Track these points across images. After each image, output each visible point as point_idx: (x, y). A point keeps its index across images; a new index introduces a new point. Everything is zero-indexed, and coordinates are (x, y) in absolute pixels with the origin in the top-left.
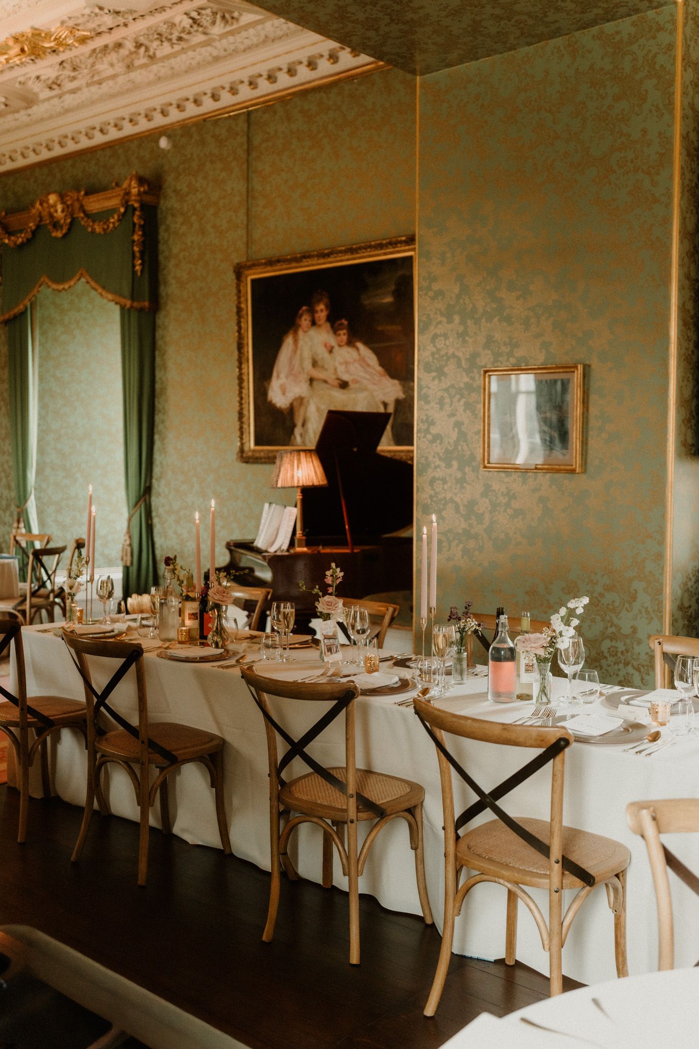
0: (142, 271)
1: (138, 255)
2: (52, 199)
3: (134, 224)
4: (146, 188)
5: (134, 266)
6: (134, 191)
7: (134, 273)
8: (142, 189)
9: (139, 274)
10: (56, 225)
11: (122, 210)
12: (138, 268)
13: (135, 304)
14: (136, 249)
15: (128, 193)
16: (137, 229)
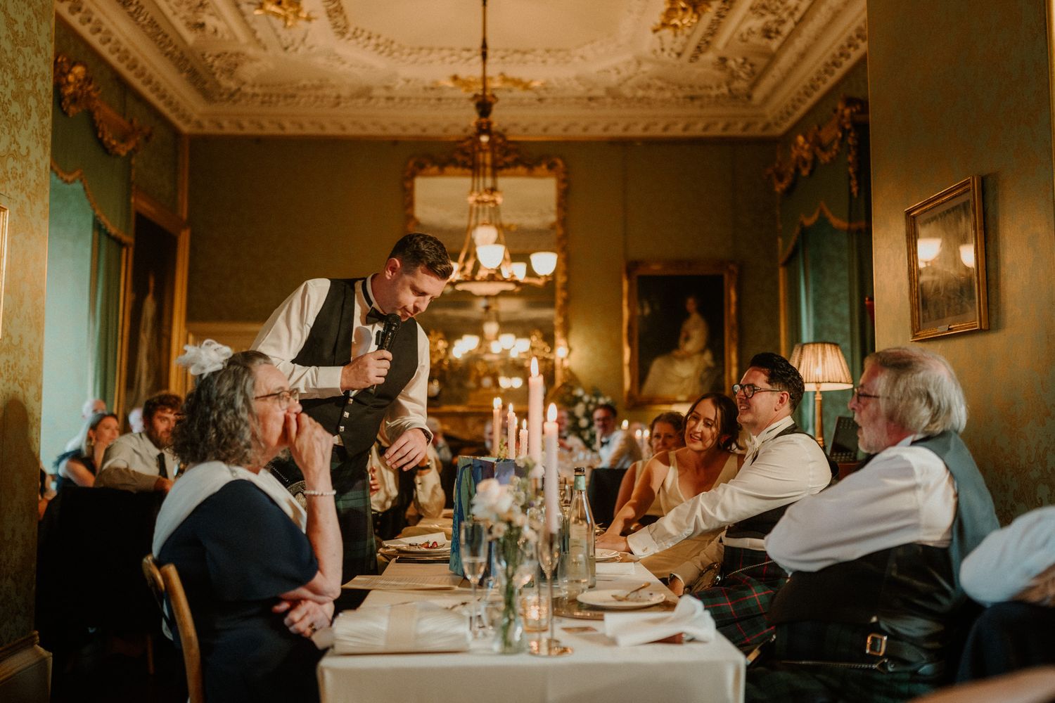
0: (859, 192)
1: (853, 176)
2: (801, 139)
3: (849, 146)
4: (858, 107)
5: (850, 188)
6: (847, 112)
7: (851, 194)
8: (854, 110)
9: (855, 195)
10: (805, 163)
11: (840, 135)
12: (855, 190)
13: (854, 226)
14: (851, 170)
15: (843, 116)
16: (852, 148)
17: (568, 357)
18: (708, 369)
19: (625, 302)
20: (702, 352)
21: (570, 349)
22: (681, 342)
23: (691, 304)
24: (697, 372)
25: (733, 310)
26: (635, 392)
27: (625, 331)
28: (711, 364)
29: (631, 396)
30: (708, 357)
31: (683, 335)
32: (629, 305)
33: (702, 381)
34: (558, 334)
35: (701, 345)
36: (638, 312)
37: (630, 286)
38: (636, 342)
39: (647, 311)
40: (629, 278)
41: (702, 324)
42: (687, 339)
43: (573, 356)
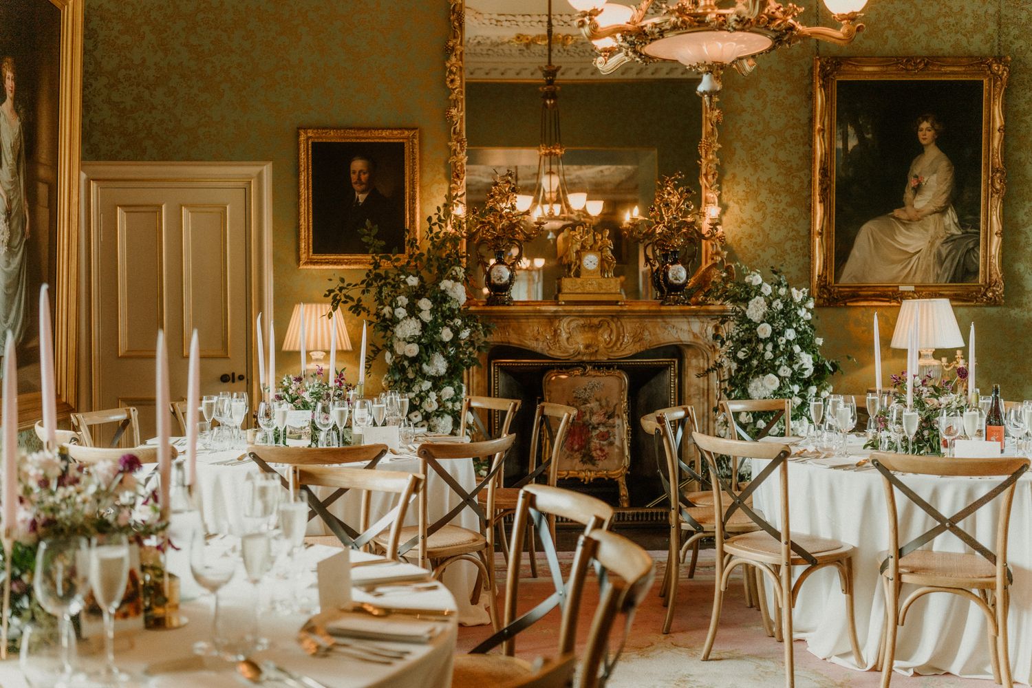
17: (721, 220)
18: (950, 239)
20: (942, 211)
21: (724, 208)
22: (909, 194)
23: (926, 132)
24: (932, 244)
25: (996, 142)
26: (831, 278)
27: (817, 177)
28: (956, 231)
29: (823, 284)
30: (951, 218)
31: (912, 183)
32: (825, 132)
33: (940, 261)
35: (941, 201)
36: (840, 145)
37: (828, 98)
38: (833, 196)
39: (853, 143)
40: (824, 86)
41: (944, 164)
42: (917, 190)
43: (729, 217)
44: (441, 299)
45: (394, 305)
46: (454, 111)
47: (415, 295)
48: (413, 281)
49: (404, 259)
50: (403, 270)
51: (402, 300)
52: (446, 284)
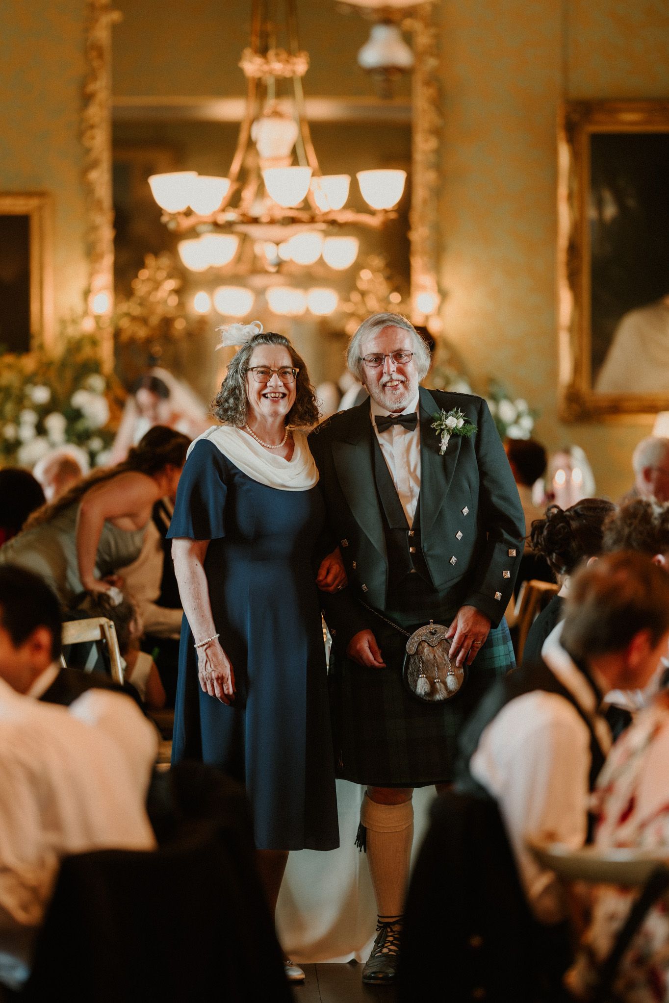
17: (439, 311)
19: (563, 191)
21: (443, 294)
26: (584, 386)
27: (562, 256)
29: (573, 396)
32: (570, 197)
34: (418, 263)
36: (592, 213)
37: (575, 155)
38: (585, 280)
39: (610, 211)
40: (571, 141)
43: (450, 308)
44: (74, 416)
45: (17, 422)
46: (94, 175)
47: (44, 411)
48: (41, 395)
49: (29, 363)
50: (30, 380)
51: (29, 418)
52: (81, 399)
